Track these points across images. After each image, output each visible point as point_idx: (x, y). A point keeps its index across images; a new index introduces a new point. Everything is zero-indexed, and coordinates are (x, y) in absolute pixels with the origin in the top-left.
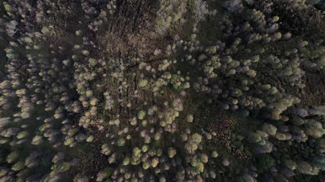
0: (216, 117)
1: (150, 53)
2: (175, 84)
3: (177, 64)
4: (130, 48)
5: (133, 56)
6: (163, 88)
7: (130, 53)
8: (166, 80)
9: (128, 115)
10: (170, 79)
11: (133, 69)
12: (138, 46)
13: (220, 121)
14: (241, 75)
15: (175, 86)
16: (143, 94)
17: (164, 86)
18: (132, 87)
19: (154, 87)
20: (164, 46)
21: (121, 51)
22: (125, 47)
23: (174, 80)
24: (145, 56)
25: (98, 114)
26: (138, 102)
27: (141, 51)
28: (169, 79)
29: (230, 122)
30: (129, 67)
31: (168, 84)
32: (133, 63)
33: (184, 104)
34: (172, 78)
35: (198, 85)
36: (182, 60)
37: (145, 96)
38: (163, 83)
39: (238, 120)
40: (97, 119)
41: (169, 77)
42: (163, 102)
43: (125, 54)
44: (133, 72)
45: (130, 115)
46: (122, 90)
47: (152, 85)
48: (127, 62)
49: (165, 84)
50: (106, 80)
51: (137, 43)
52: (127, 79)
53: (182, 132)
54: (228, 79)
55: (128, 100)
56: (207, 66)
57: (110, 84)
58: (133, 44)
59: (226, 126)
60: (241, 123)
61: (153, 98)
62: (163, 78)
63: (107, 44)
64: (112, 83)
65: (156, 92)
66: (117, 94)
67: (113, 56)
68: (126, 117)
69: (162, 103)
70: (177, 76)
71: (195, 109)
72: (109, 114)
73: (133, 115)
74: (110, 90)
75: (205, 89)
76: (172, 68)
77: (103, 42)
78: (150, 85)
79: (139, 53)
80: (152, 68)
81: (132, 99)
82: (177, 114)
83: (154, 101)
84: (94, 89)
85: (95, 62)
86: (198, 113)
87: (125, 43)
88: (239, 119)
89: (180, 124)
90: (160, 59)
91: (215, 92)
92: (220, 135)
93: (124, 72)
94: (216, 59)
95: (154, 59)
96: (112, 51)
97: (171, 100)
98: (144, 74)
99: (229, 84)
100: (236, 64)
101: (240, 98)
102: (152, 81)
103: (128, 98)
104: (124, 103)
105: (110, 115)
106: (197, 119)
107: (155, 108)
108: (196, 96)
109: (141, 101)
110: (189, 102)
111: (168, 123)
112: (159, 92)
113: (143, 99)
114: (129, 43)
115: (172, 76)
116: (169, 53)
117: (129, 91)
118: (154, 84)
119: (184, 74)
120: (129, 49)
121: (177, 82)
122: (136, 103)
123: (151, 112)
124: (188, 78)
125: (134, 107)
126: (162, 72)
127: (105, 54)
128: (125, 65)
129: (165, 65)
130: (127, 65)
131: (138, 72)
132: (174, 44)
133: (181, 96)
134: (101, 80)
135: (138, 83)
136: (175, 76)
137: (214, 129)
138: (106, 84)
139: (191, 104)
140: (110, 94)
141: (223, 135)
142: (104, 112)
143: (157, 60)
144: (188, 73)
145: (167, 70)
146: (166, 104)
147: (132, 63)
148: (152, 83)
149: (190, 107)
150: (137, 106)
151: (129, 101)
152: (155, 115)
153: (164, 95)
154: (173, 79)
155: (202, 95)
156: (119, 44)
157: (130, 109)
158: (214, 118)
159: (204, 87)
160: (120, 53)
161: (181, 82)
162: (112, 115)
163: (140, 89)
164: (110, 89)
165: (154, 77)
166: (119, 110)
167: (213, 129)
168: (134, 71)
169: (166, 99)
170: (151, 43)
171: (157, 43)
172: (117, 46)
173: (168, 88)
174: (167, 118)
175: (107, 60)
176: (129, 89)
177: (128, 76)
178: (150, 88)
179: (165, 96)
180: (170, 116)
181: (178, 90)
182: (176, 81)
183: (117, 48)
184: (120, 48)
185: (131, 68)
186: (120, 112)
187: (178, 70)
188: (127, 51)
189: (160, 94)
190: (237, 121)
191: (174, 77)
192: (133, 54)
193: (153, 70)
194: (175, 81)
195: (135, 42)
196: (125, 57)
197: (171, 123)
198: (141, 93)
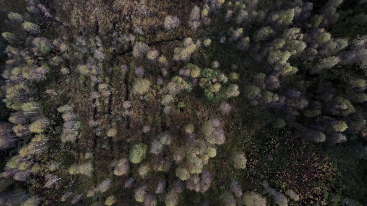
0: (292, 157)
1: (156, 26)
2: (207, 88)
3: (211, 50)
4: (117, 15)
5: (123, 33)
6: (184, 97)
7: (117, 25)
8: (189, 79)
9: (112, 153)
10: (199, 78)
11: (121, 59)
12: (132, 12)
13: (302, 166)
14: (344, 70)
15: (207, 93)
16: (141, 110)
17: (184, 91)
18: (119, 95)
19: (166, 94)
20: (185, 13)
21: (99, 23)
22: (106, 14)
23: (206, 80)
24: (147, 31)
25: (51, 151)
26: (131, 126)
27: (139, 21)
28: (196, 78)
29: (324, 168)
30: (115, 55)
31: (193, 87)
32: (122, 46)
33: (227, 129)
34: (201, 74)
35: (257, 91)
36: (223, 40)
37: (147, 113)
38: (182, 87)
39: (339, 164)
40: (48, 161)
41: (196, 73)
42: (184, 124)
43: (108, 28)
44: (122, 63)
45: (116, 152)
46: (100, 101)
47: (161, 91)
48: (111, 45)
49: (187, 88)
50: (67, 80)
51: (131, 6)
52: (111, 79)
53: (222, 188)
54: (315, 79)
55: (110, 121)
56: (275, 50)
57: (76, 90)
58: (123, 8)
59: (317, 178)
60: (346, 170)
61: (162, 118)
62: (183, 76)
63: (72, 9)
64: (80, 85)
65: (169, 105)
66: (89, 109)
67: (84, 33)
68: (106, 157)
69: (182, 127)
70: (211, 70)
71: (249, 140)
72: (72, 150)
73: (122, 152)
74: (75, 102)
75: (272, 98)
76: (202, 57)
77: (64, 7)
78: (158, 91)
79: (134, 25)
80: (160, 56)
81: (119, 119)
82: (213, 153)
83: (165, 123)
84: (44, 99)
85: (46, 44)
86: (255, 148)
87: (107, 7)
88: (341, 161)
89: (217, 171)
90: (178, 39)
91: (294, 105)
92: (304, 197)
93: (104, 65)
94: (296, 34)
95: (164, 38)
96: (82, 23)
97: (198, 120)
98: (145, 69)
99: (317, 89)
100: (340, 44)
101: (350, 119)
102: (160, 81)
103: (110, 117)
104: (103, 127)
105: (73, 152)
106: (253, 161)
107: (165, 140)
108: (250, 114)
109: (138, 123)
110: (237, 124)
111: (193, 172)
112: (176, 104)
113: (141, 119)
114: (114, 6)
115: (202, 71)
116: (195, 25)
117: (113, 102)
118: (164, 89)
119: (226, 69)
120: (116, 18)
121: (213, 83)
122: (128, 127)
123: (156, 148)
124: (235, 76)
125: (123, 137)
126: (182, 64)
127: (69, 29)
128: (106, 50)
129: (188, 48)
130: (111, 49)
131: (132, 64)
132: (206, 5)
133: (220, 112)
134: (59, 81)
135: (132, 86)
136: (209, 72)
137: (290, 182)
138: (68, 88)
139: (239, 129)
140: (74, 108)
141: (311, 197)
142: (62, 147)
143: (172, 40)
144: (235, 67)
145: (192, 59)
146: (189, 130)
147: (120, 45)
148: (162, 87)
149: (237, 135)
150: (130, 134)
151: (114, 124)
152: (166, 152)
153: (185, 112)
154: (204, 77)
155: (262, 111)
156: (94, 8)
157: (115, 140)
158: (289, 159)
159: (270, 94)
160: (97, 27)
161: (221, 83)
162: (78, 152)
163: (135, 99)
164: (75, 98)
165: (165, 73)
166: (92, 142)
167: (288, 182)
168: (124, 61)
169: (189, 119)
170: (158, 6)
171: (171, 6)
172: (90, 12)
173: (194, 97)
174: (192, 161)
175: (71, 40)
176: (114, 98)
177: (112, 72)
178: (157, 98)
179: (188, 113)
180: (199, 156)
181: (214, 102)
182: (210, 82)
183: (92, 17)
184: (96, 18)
185: (119, 56)
186: (95, 146)
187: (213, 60)
188: (111, 22)
189: (177, 108)
190: (336, 166)
191: (206, 74)
192: (123, 29)
193: (162, 59)
194: (208, 82)
195: (127, 3)
196: (107, 35)
197: (199, 171)
198: (139, 108)
